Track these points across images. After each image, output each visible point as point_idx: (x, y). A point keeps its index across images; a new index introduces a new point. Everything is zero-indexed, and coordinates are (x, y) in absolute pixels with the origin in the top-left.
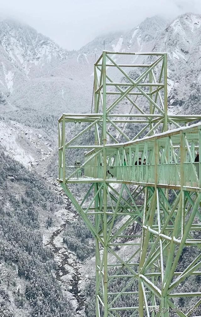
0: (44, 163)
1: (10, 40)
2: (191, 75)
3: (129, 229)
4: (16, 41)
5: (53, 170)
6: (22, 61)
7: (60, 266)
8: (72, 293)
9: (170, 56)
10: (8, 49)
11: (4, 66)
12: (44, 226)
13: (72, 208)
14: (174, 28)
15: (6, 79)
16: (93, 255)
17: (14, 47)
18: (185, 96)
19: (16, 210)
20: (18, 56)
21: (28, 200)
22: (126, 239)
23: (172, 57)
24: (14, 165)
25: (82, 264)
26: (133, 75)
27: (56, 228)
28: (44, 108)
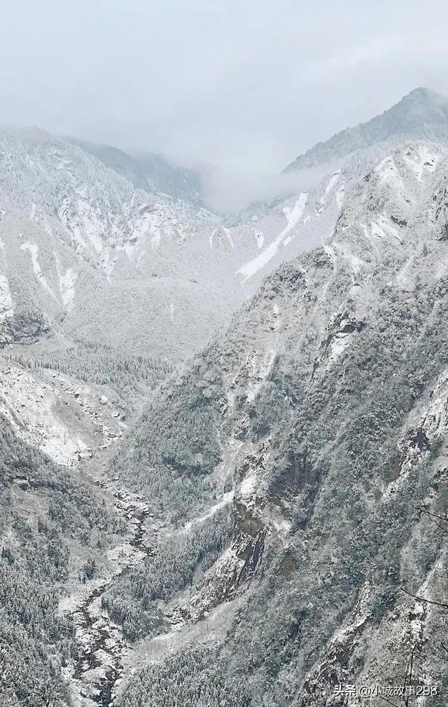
0: (105, 454)
1: (75, 205)
2: (385, 270)
3: (226, 578)
4: (88, 207)
5: (119, 468)
6: (99, 247)
7: (87, 653)
8: (98, 702)
9: (365, 231)
10: (72, 225)
11: (58, 261)
12: (77, 576)
13: (143, 543)
14: (381, 174)
15: (61, 285)
16: (158, 632)
17: (85, 219)
18: (370, 313)
19: (25, 544)
20: (93, 238)
21: (52, 525)
22: (220, 598)
23: (370, 233)
24: (29, 457)
25: (131, 648)
26: (286, 272)
27: (103, 581)
28: (131, 342)
